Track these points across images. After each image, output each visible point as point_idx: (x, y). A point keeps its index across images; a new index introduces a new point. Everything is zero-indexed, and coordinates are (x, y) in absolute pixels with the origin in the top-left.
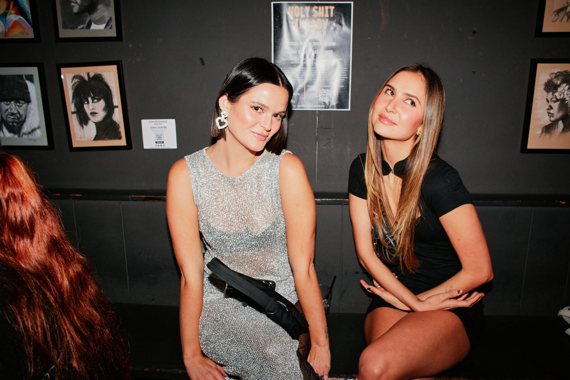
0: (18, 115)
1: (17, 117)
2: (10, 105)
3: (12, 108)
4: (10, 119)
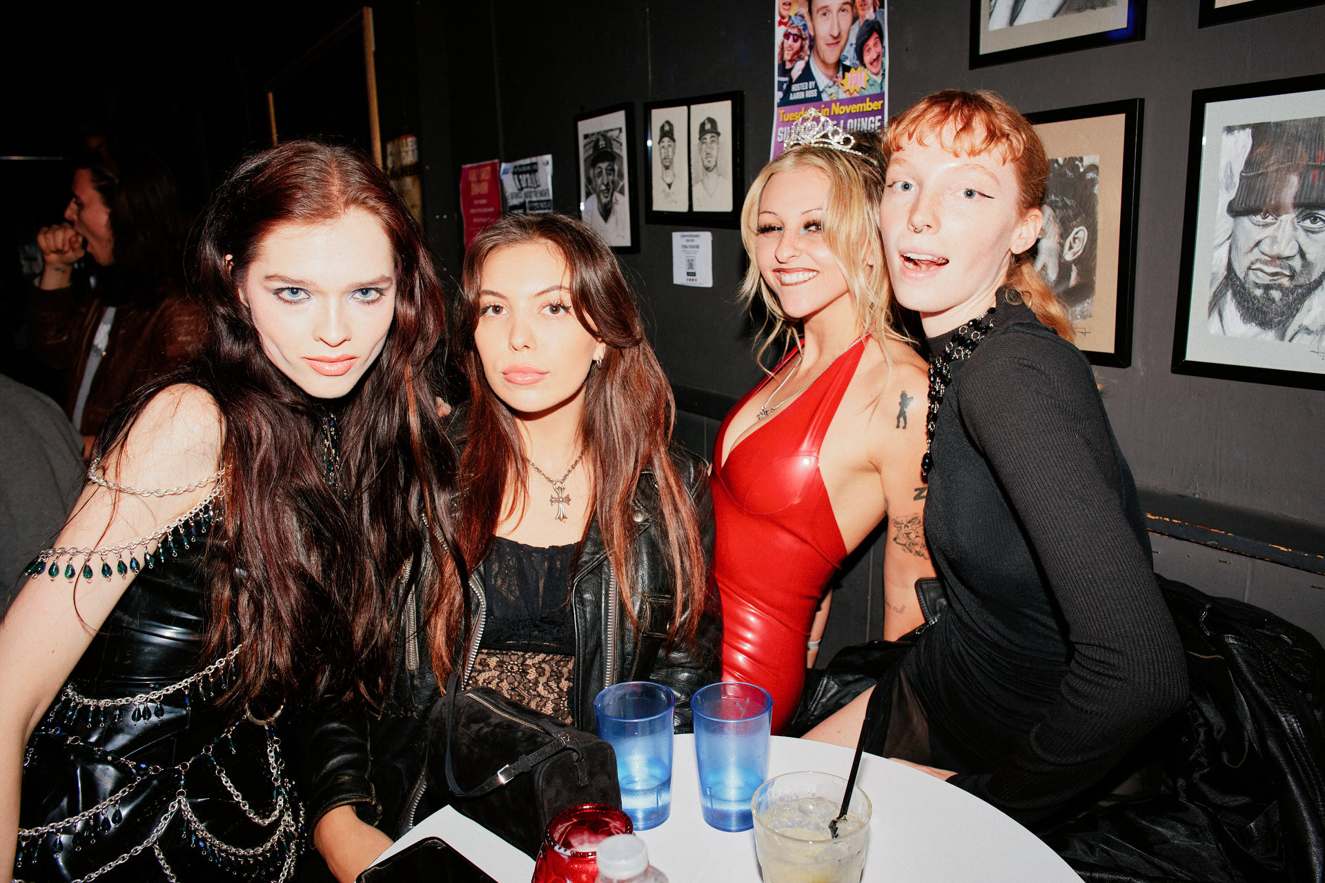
0: (1297, 263)
1: (1291, 268)
2: (1275, 226)
3: (1279, 239)
4: (1260, 274)
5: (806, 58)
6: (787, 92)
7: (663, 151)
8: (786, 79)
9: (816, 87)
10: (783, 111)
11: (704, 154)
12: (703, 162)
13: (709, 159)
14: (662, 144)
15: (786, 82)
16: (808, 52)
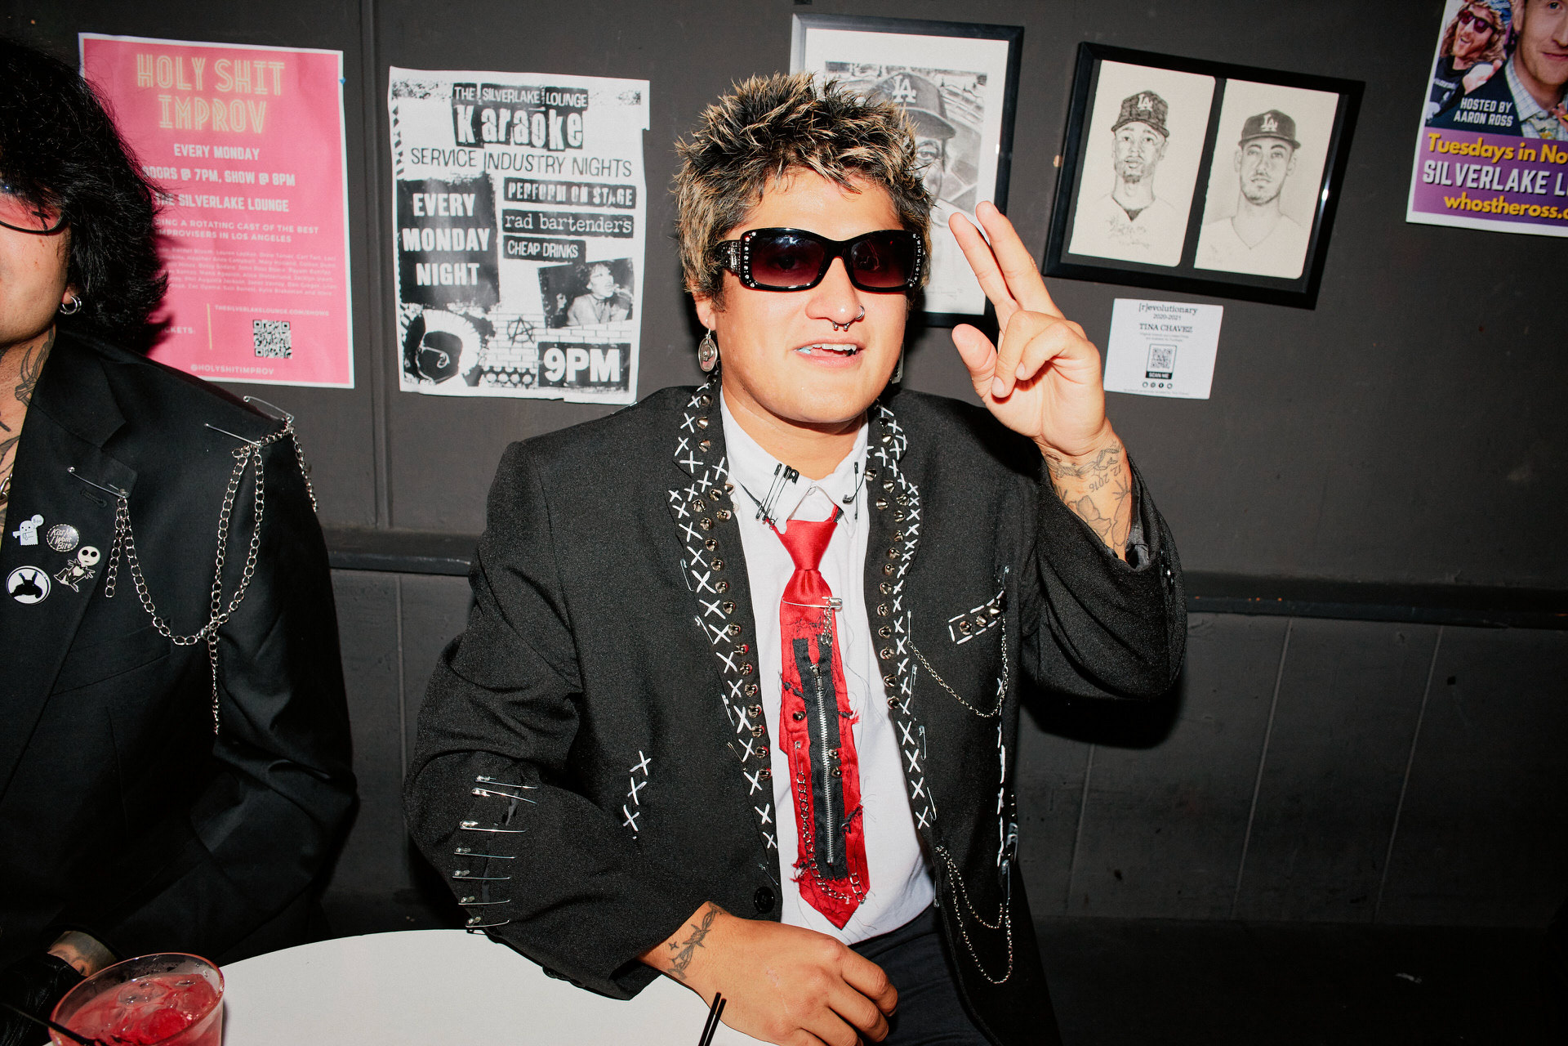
5: (1499, 63)
6: (1451, 106)
7: (1125, 146)
8: (1452, 86)
9: (1513, 111)
10: (1438, 136)
11: (1248, 174)
12: (1242, 186)
13: (1263, 184)
14: (1121, 133)
15: (1450, 90)
16: (1504, 55)
